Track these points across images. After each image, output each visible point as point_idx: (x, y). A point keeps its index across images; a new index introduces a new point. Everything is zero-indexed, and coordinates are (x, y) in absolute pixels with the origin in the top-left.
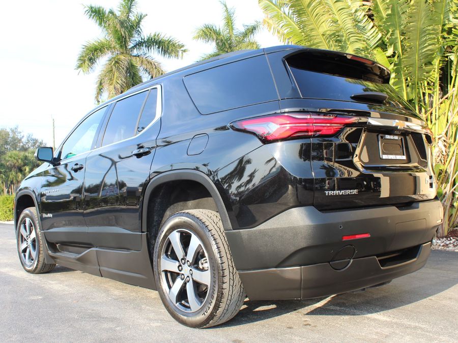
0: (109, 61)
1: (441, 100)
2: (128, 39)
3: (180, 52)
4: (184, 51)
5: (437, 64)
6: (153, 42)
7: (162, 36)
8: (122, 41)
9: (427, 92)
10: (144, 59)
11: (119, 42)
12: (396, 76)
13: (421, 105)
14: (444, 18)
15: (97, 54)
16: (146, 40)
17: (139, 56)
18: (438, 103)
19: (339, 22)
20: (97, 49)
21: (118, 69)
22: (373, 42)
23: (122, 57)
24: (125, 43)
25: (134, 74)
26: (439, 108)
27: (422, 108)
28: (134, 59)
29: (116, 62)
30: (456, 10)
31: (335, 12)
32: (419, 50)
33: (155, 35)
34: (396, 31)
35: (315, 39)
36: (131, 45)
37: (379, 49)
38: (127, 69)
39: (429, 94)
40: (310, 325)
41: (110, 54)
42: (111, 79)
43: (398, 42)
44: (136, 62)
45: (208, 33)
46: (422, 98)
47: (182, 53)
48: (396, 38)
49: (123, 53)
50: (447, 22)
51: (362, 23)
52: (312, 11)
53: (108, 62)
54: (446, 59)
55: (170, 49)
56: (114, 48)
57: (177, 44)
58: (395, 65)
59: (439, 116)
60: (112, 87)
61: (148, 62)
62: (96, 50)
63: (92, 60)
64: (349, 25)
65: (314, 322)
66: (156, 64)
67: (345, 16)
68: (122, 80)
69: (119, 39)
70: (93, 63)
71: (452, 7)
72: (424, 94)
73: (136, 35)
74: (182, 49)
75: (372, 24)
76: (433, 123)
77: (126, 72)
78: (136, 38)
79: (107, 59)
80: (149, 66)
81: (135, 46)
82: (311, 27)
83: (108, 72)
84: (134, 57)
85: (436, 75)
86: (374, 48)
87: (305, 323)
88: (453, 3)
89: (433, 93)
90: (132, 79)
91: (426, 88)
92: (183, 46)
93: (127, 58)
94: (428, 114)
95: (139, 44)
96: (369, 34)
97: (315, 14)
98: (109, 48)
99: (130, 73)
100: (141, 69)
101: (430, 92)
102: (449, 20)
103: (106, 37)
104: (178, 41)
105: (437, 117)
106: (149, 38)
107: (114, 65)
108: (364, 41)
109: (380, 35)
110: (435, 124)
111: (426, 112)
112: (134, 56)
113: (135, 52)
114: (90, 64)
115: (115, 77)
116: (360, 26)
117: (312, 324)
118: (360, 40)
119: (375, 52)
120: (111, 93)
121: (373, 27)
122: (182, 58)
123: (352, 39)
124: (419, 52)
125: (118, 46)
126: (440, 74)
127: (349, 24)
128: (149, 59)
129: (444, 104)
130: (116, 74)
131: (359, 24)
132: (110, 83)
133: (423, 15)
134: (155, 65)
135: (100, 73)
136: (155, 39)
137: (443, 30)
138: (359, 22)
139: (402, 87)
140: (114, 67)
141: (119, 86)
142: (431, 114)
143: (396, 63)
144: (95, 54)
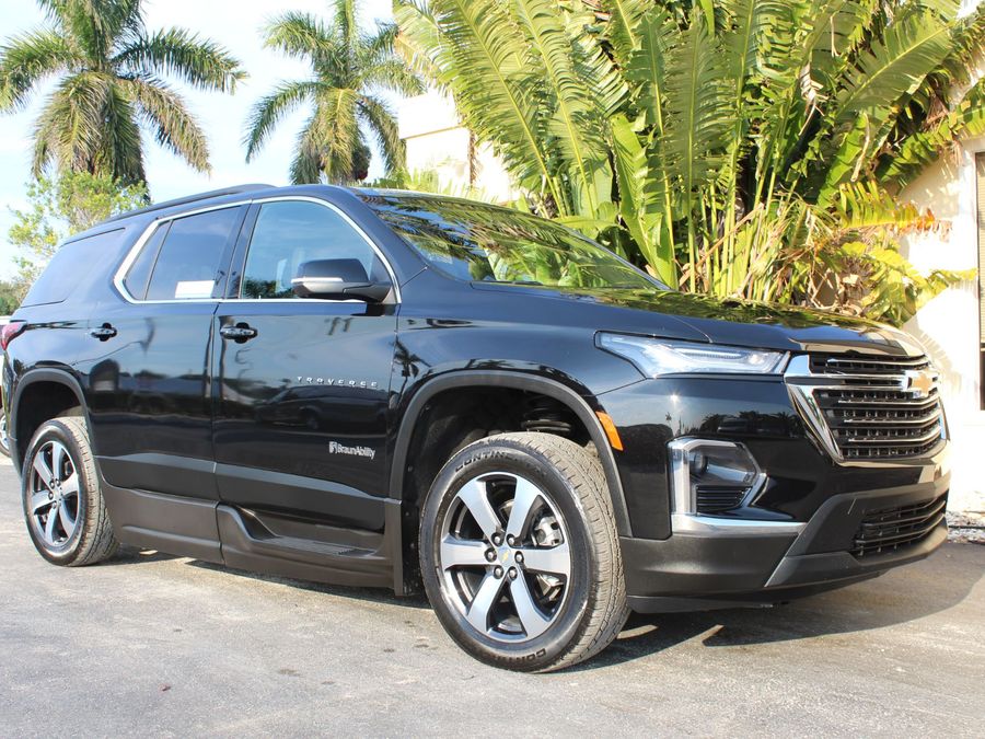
0: (61, 86)
1: (739, 224)
2: (108, 40)
3: (230, 77)
4: (238, 76)
5: (733, 152)
6: (169, 49)
7: (189, 37)
8: (95, 42)
9: (715, 206)
10: (145, 88)
11: (87, 44)
12: (649, 173)
13: (702, 232)
14: (746, 65)
15: (34, 67)
16: (150, 41)
17: (132, 79)
18: (734, 228)
19: (543, 56)
20: (35, 57)
21: (83, 107)
22: (611, 101)
23: (93, 79)
24: (101, 49)
25: (120, 118)
26: (735, 240)
27: (705, 239)
28: (121, 84)
29: (79, 90)
30: (769, 50)
31: (535, 36)
32: (695, 125)
33: (173, 32)
34: (652, 86)
35: (492, 88)
36: (115, 51)
37: (622, 116)
38: (105, 107)
39: (718, 211)
40: (426, 646)
41: (66, 69)
42: (66, 130)
43: (656, 107)
44: (126, 92)
45: (298, 32)
46: (704, 218)
47: (233, 80)
48: (653, 99)
49: (95, 69)
50: (751, 73)
51: (590, 62)
52: (486, 30)
53: (59, 89)
54: (752, 144)
55: (206, 69)
56: (75, 55)
57: (222, 58)
58: (648, 152)
59: (735, 257)
60: (69, 146)
61: (154, 94)
62: (31, 58)
63: (21, 83)
64: (563, 65)
65: (435, 643)
66: (172, 99)
67: (554, 47)
68: (92, 133)
69: (87, 37)
70: (22, 89)
71: (761, 44)
72: (708, 210)
73: (128, 31)
74: (234, 70)
75: (610, 64)
76: (724, 268)
77: (102, 114)
78: (129, 38)
79: (58, 82)
80: (155, 105)
81: (124, 56)
82: (482, 64)
83: (57, 113)
84: (123, 81)
85: (729, 175)
86: (614, 113)
87: (419, 644)
88: (764, 37)
89: (726, 209)
90: (116, 129)
91: (713, 199)
92: (233, 64)
93: (107, 80)
94: (716, 248)
95: (134, 53)
96: (602, 84)
97: (491, 38)
98: (64, 55)
99: (111, 118)
100: (138, 108)
101: (721, 207)
102: (756, 69)
103: (57, 30)
104: (224, 51)
105: (731, 257)
106: (158, 41)
107: (75, 96)
108: (590, 98)
109: (625, 89)
110: (727, 271)
111: (711, 246)
112: (121, 77)
113: (124, 69)
114: (15, 90)
115: (76, 124)
116: (587, 68)
117: (431, 645)
118: (582, 96)
119: (613, 120)
120: (67, 159)
121: (612, 70)
122: (232, 92)
123: (569, 93)
124: (694, 129)
125: (83, 53)
126: (738, 173)
127: (563, 62)
128: (158, 87)
129: (743, 232)
130: (79, 118)
131: (584, 63)
132: (65, 138)
133: (701, 57)
134: (169, 101)
135: (40, 114)
136: (171, 43)
137: (745, 88)
138: (584, 59)
139: (663, 194)
140: (74, 103)
141: (85, 145)
142: (721, 251)
143: (651, 148)
144: (29, 67)
